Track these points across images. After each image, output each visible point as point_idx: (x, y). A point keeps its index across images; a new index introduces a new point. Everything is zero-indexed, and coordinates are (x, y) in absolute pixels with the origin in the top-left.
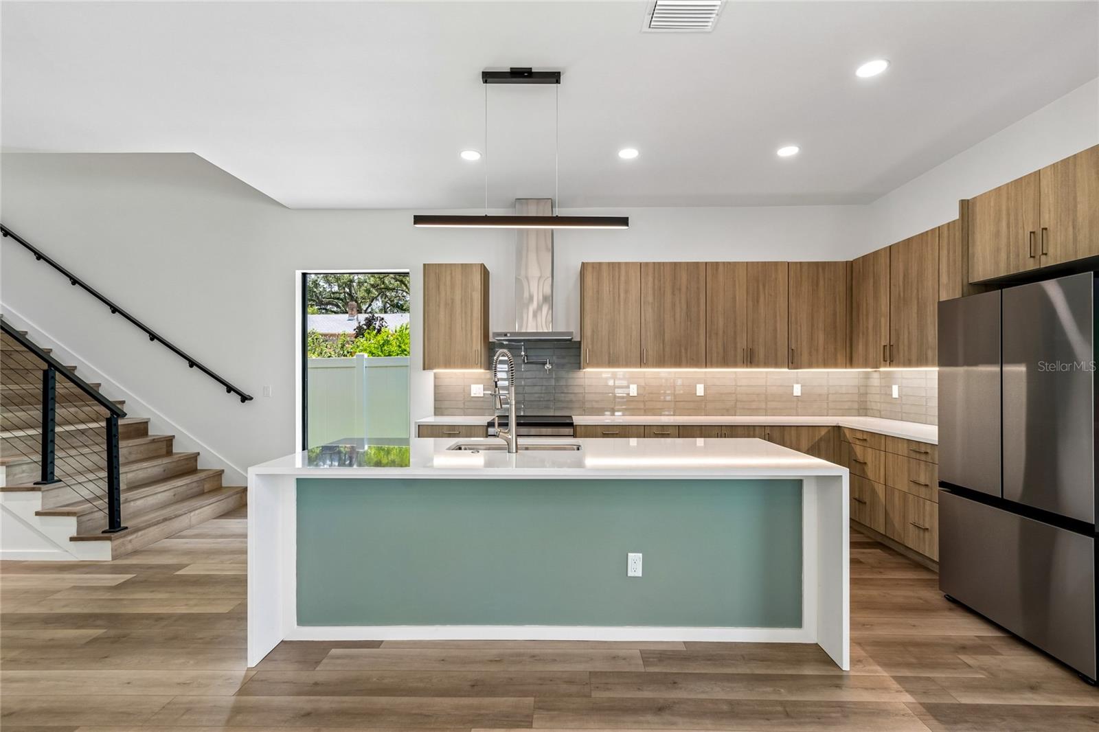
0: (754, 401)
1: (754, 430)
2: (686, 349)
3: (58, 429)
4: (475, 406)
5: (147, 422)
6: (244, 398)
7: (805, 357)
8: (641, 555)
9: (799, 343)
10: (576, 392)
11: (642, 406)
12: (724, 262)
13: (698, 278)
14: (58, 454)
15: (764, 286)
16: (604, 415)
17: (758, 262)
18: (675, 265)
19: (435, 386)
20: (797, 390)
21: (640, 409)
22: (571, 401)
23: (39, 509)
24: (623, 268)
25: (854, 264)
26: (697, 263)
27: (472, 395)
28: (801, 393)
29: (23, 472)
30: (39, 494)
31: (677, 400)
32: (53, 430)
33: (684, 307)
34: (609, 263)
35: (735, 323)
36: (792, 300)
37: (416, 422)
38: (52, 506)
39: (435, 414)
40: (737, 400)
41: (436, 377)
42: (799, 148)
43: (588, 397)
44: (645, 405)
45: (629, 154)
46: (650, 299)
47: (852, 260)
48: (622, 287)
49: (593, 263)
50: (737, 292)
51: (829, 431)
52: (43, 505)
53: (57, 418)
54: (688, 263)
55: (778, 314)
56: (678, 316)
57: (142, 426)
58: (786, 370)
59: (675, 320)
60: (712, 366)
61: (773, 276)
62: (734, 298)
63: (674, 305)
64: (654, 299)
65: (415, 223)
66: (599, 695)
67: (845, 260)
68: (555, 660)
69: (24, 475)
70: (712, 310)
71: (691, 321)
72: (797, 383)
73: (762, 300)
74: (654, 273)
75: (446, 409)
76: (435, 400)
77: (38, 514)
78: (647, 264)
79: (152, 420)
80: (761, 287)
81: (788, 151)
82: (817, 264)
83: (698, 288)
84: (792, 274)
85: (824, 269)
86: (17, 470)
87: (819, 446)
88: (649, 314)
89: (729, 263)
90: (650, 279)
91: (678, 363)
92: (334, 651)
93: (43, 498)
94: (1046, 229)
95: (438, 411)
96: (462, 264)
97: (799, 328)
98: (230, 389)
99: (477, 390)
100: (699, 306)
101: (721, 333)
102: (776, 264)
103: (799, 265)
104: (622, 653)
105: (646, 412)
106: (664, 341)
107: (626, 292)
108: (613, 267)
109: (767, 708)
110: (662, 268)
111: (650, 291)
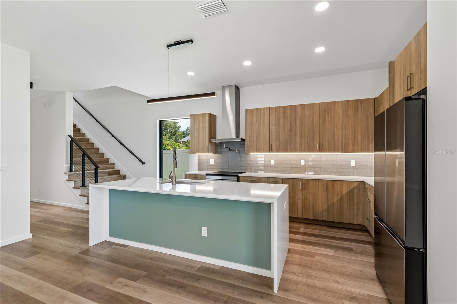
0: (330, 168)
1: (318, 182)
2: (290, 144)
3: (86, 172)
4: (211, 167)
5: (120, 170)
6: (143, 163)
7: (351, 147)
8: (207, 228)
9: (347, 140)
10: (248, 162)
11: (276, 169)
12: (308, 104)
13: (295, 112)
14: (86, 179)
15: (328, 113)
16: (258, 172)
17: (325, 103)
18: (285, 107)
19: (198, 160)
20: (353, 163)
21: (275, 170)
22: (247, 166)
23: (80, 194)
24: (262, 110)
25: (378, 99)
26: (295, 105)
27: (210, 163)
28: (356, 165)
29: (79, 183)
30: (80, 190)
31: (292, 167)
32: (84, 172)
33: (289, 125)
34: (256, 109)
35: (313, 132)
36: (343, 119)
37: (184, 173)
38: (83, 194)
39: (198, 170)
40: (321, 168)
41: (198, 156)
42: (325, 48)
43: (253, 165)
44: (277, 169)
45: (247, 63)
46: (274, 123)
47: (377, 97)
48: (262, 118)
49: (250, 109)
50: (314, 118)
51: (359, 184)
52: (81, 193)
53: (86, 169)
54: (290, 106)
55: (335, 126)
56: (286, 129)
57: (118, 171)
58: (340, 153)
59: (285, 132)
60: (302, 151)
61: (333, 108)
62: (313, 120)
63: (284, 124)
64: (275, 122)
65: (148, 103)
66: (169, 277)
67: (374, 97)
68: (169, 263)
69: (79, 184)
70: (302, 126)
71: (292, 132)
72: (353, 160)
73: (327, 120)
74: (275, 112)
75: (202, 168)
76: (198, 165)
77: (80, 195)
78: (272, 108)
79: (121, 169)
80: (326, 114)
81: (320, 50)
82: (357, 101)
83: (295, 117)
84: (343, 107)
85: (361, 103)
86: (77, 182)
87: (353, 191)
88: (273, 129)
89: (310, 104)
90: (274, 114)
91: (286, 150)
92: (114, 246)
93: (81, 191)
94: (413, 74)
95: (199, 169)
96: (202, 114)
97: (347, 133)
98: (140, 160)
99: (212, 161)
100: (296, 124)
101: (306, 136)
102: (334, 102)
103: (347, 102)
104: (193, 265)
105: (278, 172)
106: (280, 141)
107: (264, 120)
108: (258, 111)
109: (221, 297)
110: (279, 109)
111: (274, 119)
